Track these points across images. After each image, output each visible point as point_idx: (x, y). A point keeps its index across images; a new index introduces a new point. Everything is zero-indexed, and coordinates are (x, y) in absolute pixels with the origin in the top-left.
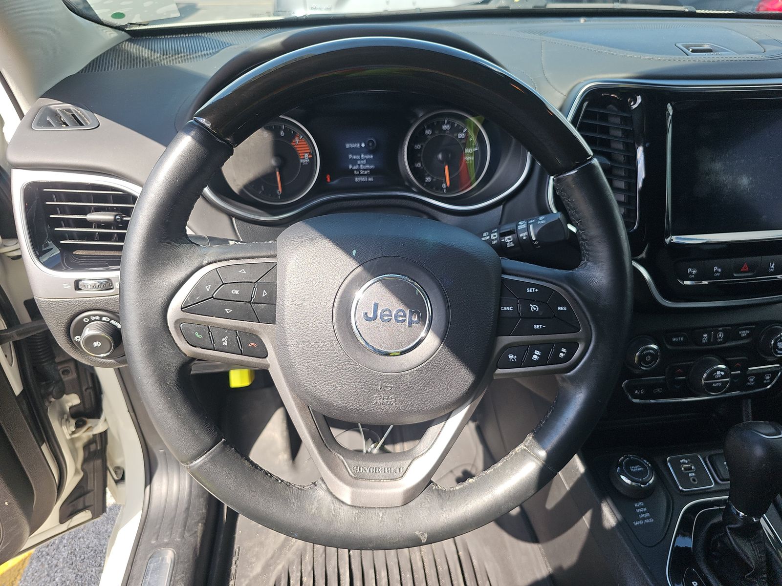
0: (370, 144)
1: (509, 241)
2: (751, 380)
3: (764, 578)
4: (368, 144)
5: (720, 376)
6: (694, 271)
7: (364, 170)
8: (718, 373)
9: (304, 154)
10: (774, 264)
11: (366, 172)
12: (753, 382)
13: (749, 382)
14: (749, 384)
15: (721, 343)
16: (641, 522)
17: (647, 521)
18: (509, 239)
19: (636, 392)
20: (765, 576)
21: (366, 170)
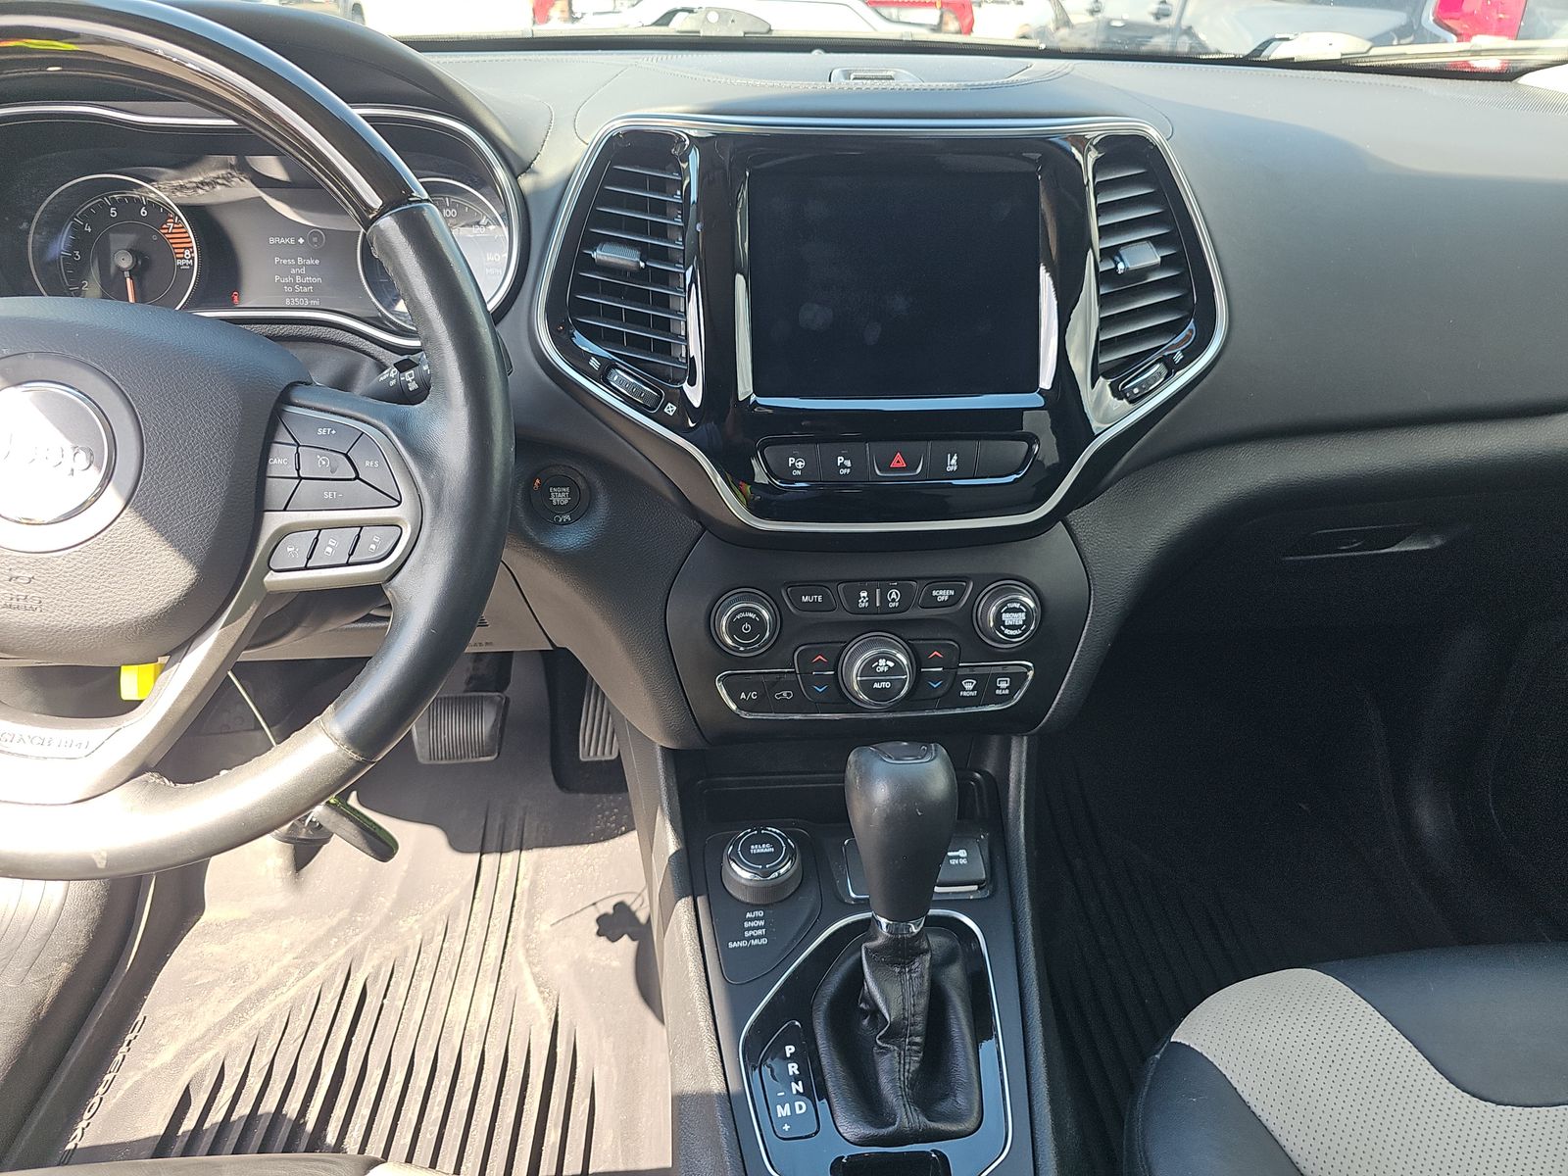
0: (315, 239)
1: (410, 379)
2: (969, 687)
3: (916, 1044)
4: (311, 240)
5: (886, 669)
6: (800, 463)
7: (301, 284)
8: (882, 662)
9: (182, 250)
10: (955, 457)
11: (306, 290)
12: (973, 690)
13: (964, 690)
14: (965, 694)
15: (895, 611)
16: (742, 944)
17: (754, 942)
18: (410, 375)
19: (743, 696)
20: (918, 1040)
21: (307, 285)
